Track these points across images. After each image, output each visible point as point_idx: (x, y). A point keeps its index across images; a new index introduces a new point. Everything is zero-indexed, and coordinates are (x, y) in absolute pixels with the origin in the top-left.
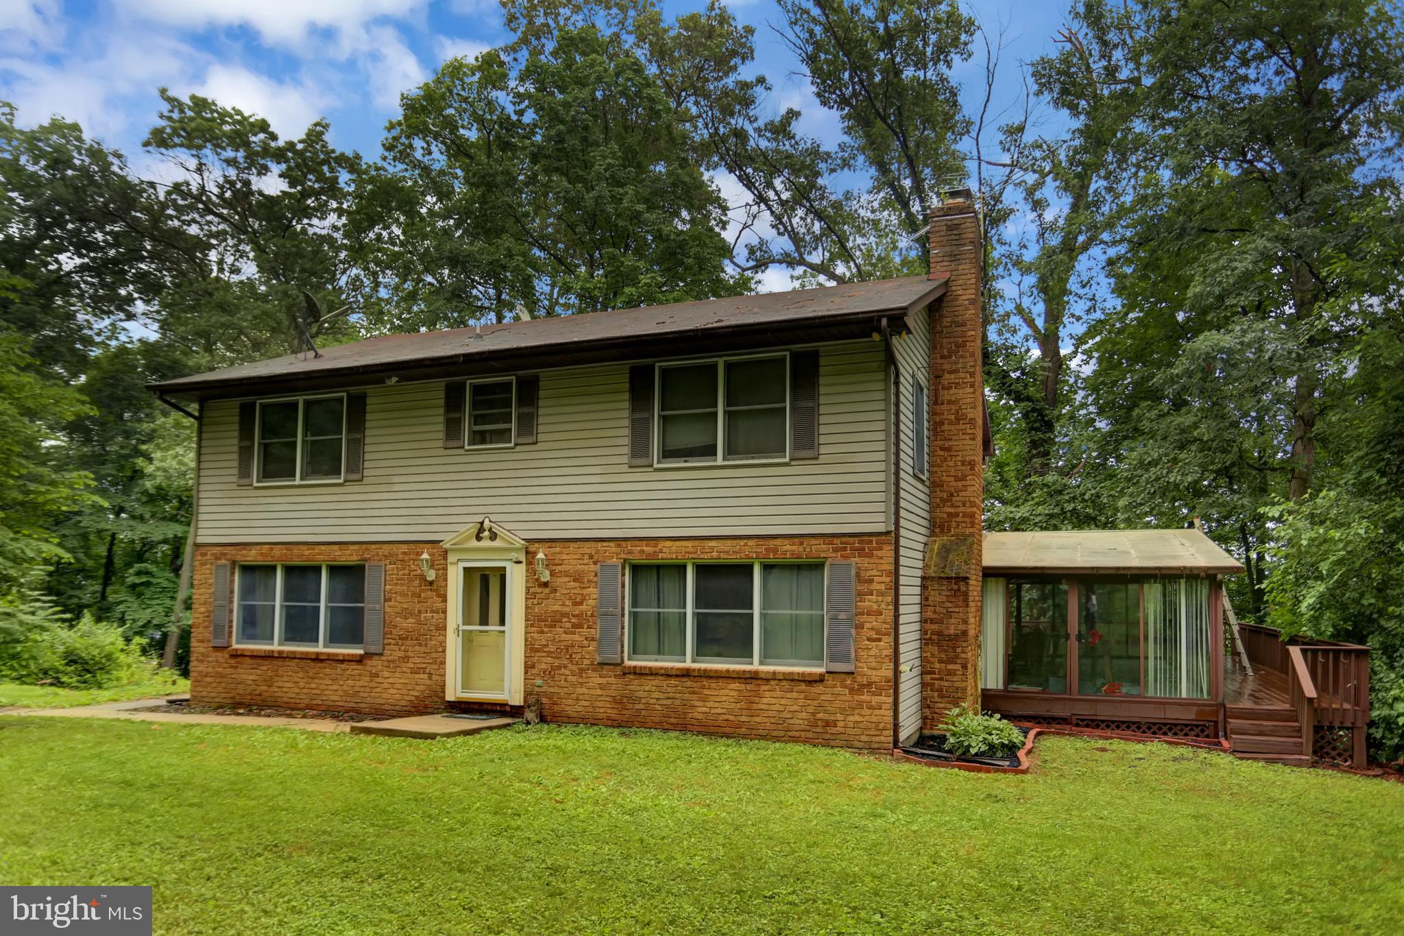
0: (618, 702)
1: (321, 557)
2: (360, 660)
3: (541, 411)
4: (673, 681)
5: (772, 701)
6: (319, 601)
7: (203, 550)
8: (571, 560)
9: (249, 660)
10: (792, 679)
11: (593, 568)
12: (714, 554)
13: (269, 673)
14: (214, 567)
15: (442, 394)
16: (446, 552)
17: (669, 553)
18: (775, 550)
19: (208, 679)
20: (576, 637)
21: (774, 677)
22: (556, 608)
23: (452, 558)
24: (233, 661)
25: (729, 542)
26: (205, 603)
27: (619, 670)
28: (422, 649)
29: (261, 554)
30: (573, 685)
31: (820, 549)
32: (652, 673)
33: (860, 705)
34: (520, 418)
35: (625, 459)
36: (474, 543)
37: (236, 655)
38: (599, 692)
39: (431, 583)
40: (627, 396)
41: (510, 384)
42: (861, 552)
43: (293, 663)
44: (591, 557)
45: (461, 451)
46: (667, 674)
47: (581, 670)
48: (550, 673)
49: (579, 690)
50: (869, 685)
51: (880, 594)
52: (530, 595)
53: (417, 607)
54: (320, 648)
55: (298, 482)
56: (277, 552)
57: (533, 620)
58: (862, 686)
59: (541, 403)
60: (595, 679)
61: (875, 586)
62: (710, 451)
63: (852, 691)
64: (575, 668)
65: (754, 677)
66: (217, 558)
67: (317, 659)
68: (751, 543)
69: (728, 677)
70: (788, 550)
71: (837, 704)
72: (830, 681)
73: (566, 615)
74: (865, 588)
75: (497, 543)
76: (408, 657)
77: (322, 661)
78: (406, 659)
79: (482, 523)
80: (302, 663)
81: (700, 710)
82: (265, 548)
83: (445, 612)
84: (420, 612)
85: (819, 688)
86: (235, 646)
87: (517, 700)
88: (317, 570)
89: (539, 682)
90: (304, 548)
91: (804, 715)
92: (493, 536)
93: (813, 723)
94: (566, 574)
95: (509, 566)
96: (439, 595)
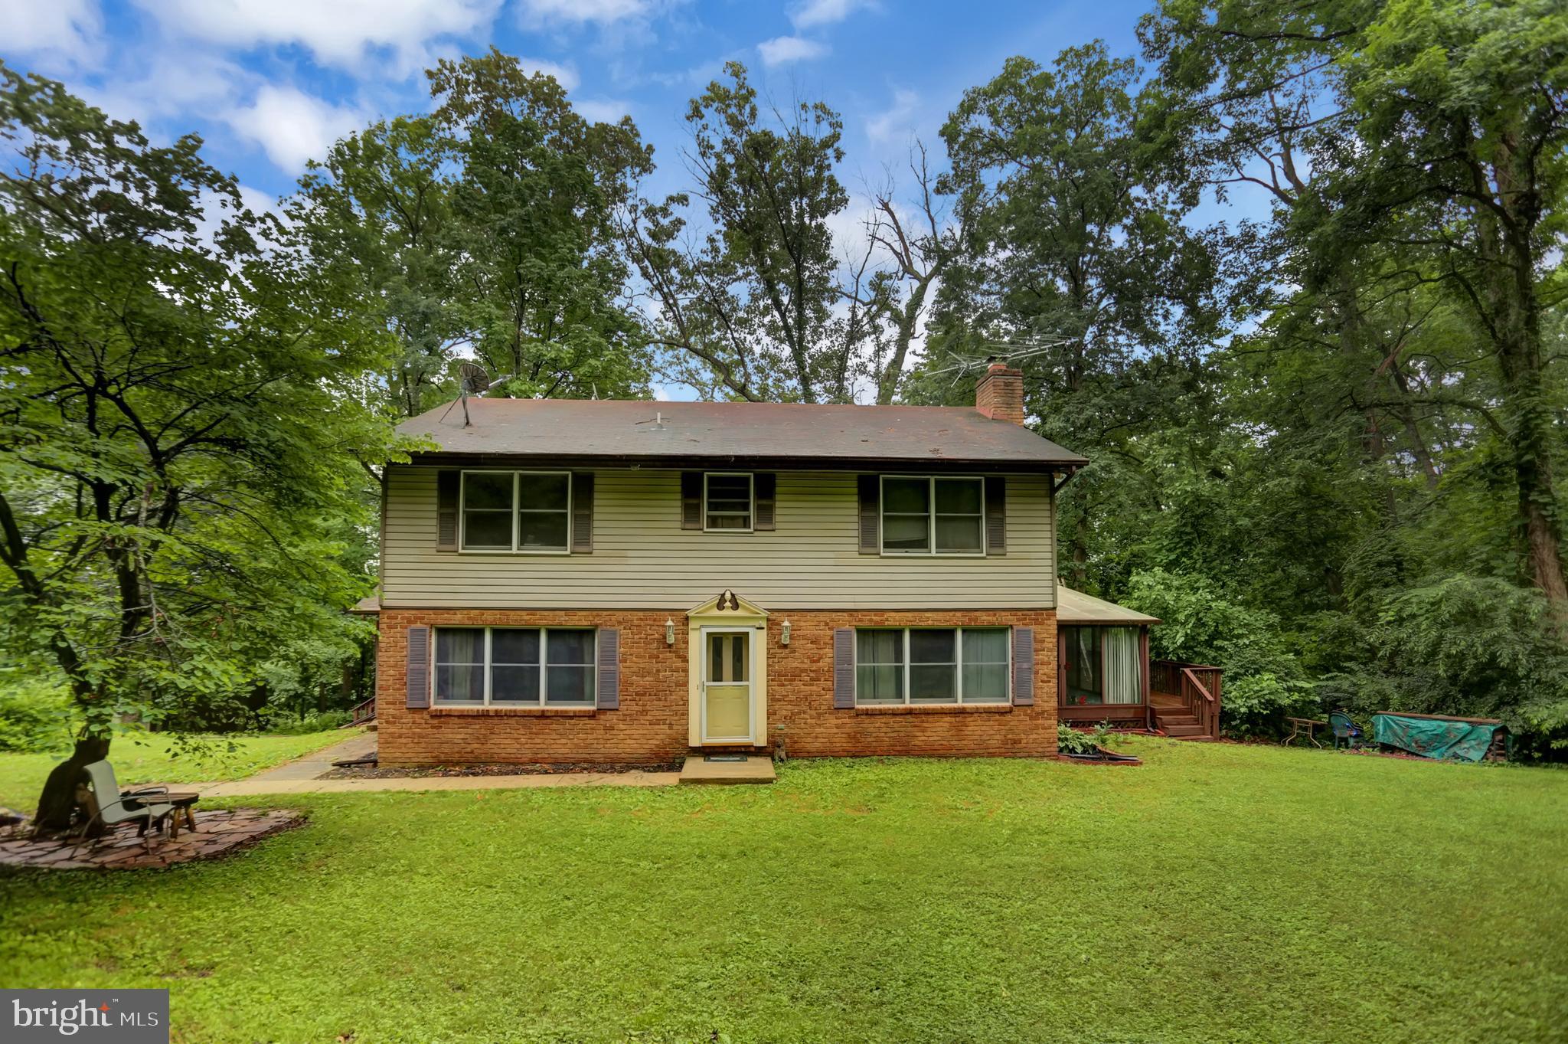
0: (853, 737)
1: (544, 622)
2: (592, 716)
3: (778, 504)
4: (898, 719)
5: (975, 729)
6: (537, 661)
7: (392, 613)
8: (808, 626)
9: (456, 720)
10: (989, 712)
11: (829, 633)
12: (930, 621)
13: (483, 731)
14: (407, 632)
15: (679, 482)
16: (687, 618)
17: (893, 621)
18: (976, 620)
19: (403, 740)
20: (814, 688)
21: (977, 711)
22: (796, 665)
23: (693, 624)
24: (435, 722)
25: (941, 614)
26: (395, 666)
27: (853, 713)
28: (661, 703)
29: (469, 619)
30: (812, 726)
31: (1007, 619)
32: (882, 713)
33: (1037, 727)
34: (759, 508)
35: (856, 548)
36: (716, 612)
37: (439, 715)
38: (835, 730)
39: (670, 646)
40: (856, 498)
41: (747, 479)
42: (1036, 622)
43: (513, 721)
44: (827, 624)
45: (700, 533)
46: (894, 713)
47: (819, 715)
48: (790, 718)
49: (818, 730)
50: (1043, 712)
51: (1050, 650)
52: (770, 655)
53: (656, 666)
54: (542, 705)
55: (514, 551)
56: (489, 616)
57: (775, 676)
58: (1038, 714)
59: (778, 497)
60: (832, 721)
61: (1046, 645)
62: (923, 544)
63: (1031, 718)
64: (813, 713)
65: (962, 712)
66: (409, 622)
67: (543, 716)
68: (958, 614)
69: (942, 713)
70: (985, 620)
71: (1021, 727)
72: (1016, 711)
73: (805, 671)
74: (1038, 646)
75: (739, 613)
76: (647, 711)
77: (548, 717)
78: (644, 712)
79: (723, 595)
80: (522, 720)
81: (920, 739)
82: (473, 613)
83: (686, 671)
84: (658, 671)
85: (1008, 717)
86: (434, 707)
87: (762, 742)
88: (536, 633)
89: (782, 726)
90: (524, 613)
91: (998, 737)
92: (736, 606)
93: (1005, 742)
94: (804, 637)
95: (752, 632)
96: (678, 656)
